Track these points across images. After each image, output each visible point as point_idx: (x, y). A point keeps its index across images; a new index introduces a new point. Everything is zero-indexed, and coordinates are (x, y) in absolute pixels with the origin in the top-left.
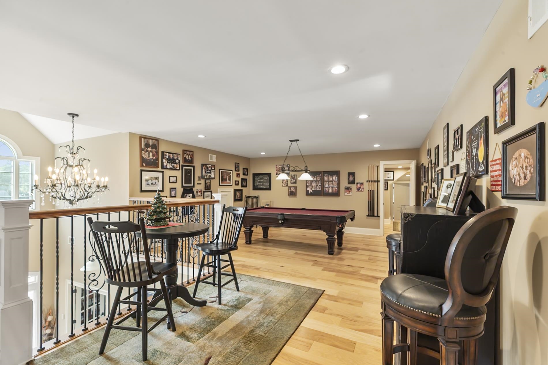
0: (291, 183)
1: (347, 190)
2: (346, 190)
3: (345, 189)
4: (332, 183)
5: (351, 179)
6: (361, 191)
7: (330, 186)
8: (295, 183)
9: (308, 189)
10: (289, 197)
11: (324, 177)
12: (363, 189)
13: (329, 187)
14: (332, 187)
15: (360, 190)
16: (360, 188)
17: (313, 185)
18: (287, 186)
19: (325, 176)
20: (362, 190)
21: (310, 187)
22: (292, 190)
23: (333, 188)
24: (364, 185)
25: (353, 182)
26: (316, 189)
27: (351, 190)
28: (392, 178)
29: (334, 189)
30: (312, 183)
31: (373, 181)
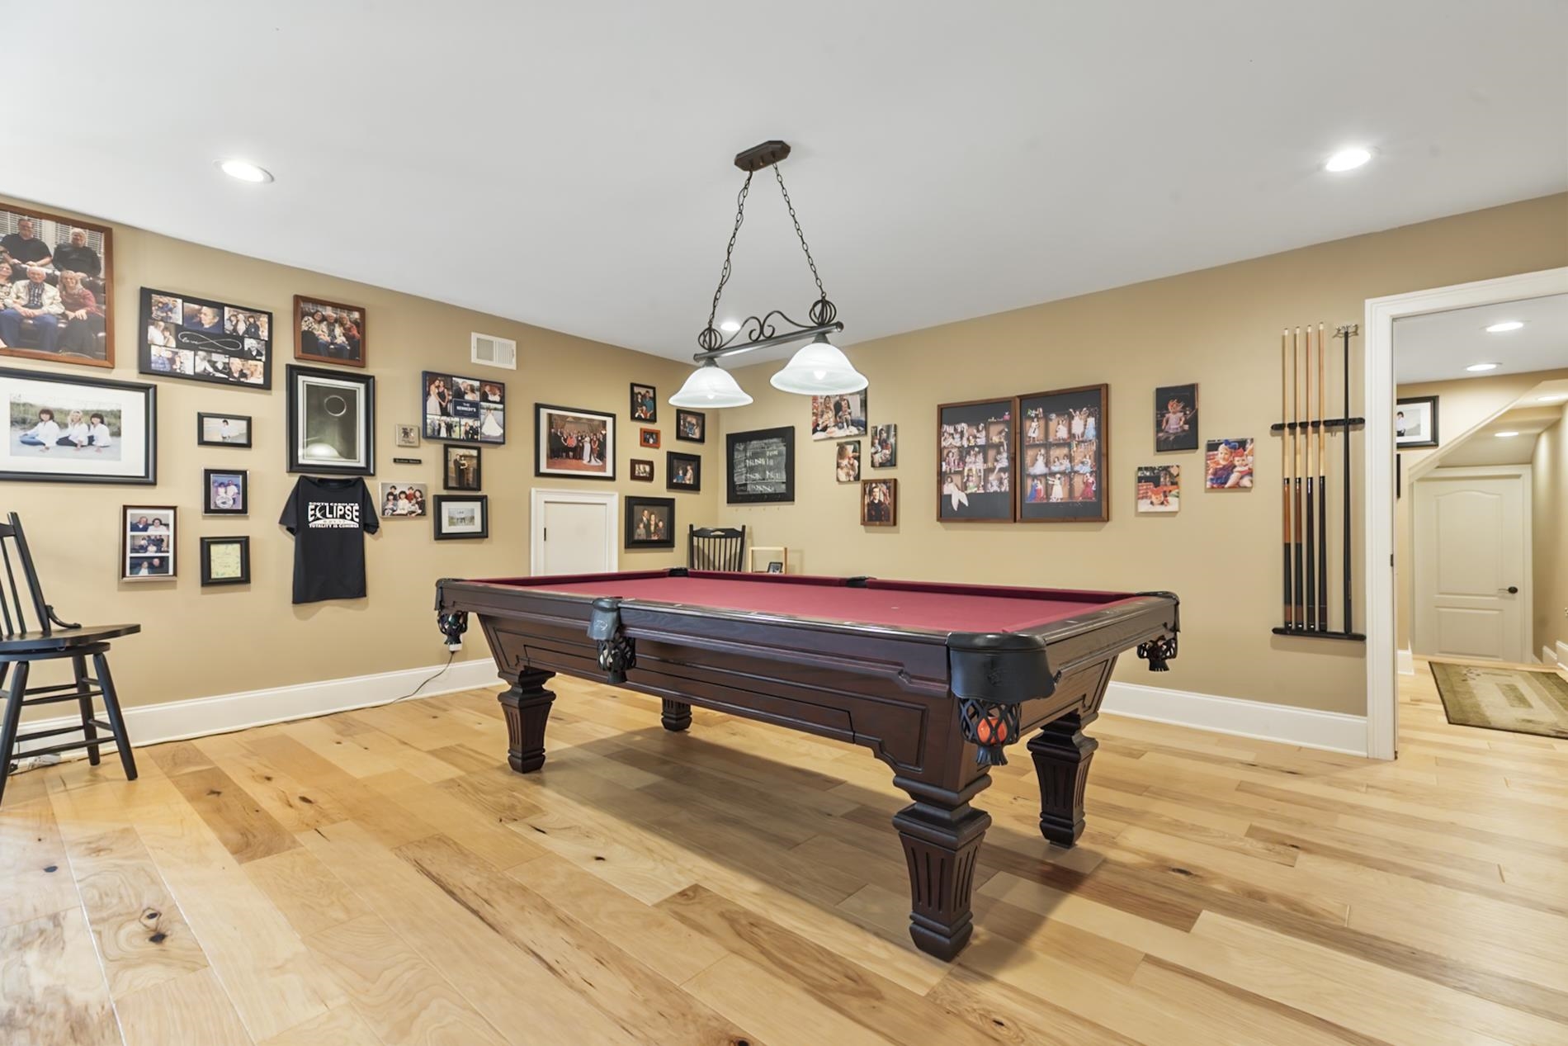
0: (873, 465)
1: (1151, 485)
2: (1144, 485)
3: (1140, 480)
4: (1065, 451)
5: (1175, 420)
6: (1237, 487)
7: (1055, 468)
8: (891, 462)
9: (949, 488)
10: (867, 532)
11: (1028, 423)
12: (1250, 473)
13: (1053, 474)
14: (1069, 475)
15: (1230, 483)
16: (1230, 468)
17: (970, 470)
18: (857, 478)
19: (1032, 419)
20: (1246, 482)
21: (957, 479)
22: (879, 494)
23: (1071, 480)
24: (1252, 453)
25: (1187, 440)
26: (984, 487)
27: (1174, 483)
28: (1426, 436)
29: (1078, 482)
30: (968, 459)
31: (1316, 424)
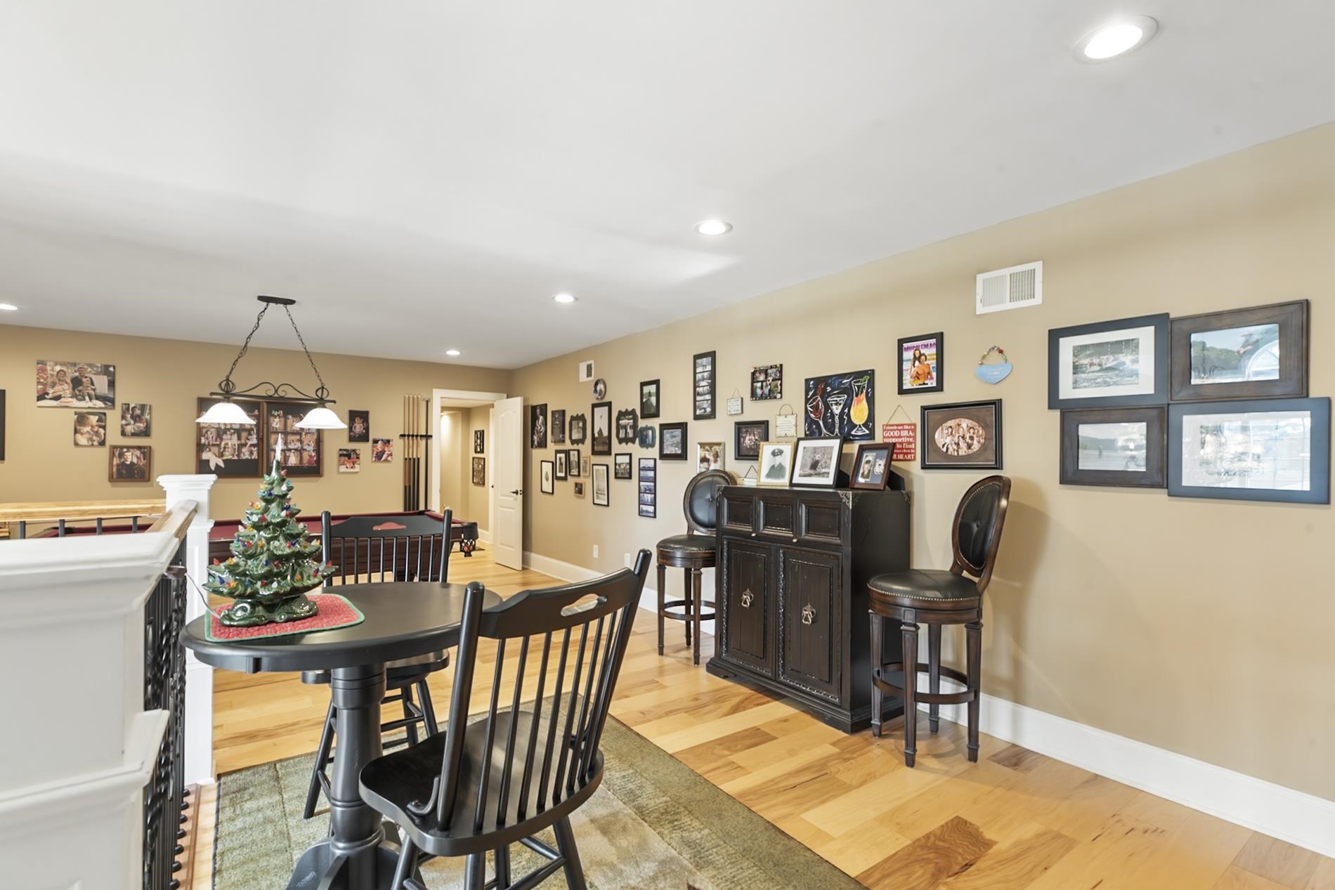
0: (123, 433)
1: (347, 458)
2: (343, 458)
3: (341, 455)
4: (298, 437)
5: (359, 428)
6: (386, 460)
7: (290, 447)
8: (146, 433)
9: (206, 456)
10: (113, 486)
11: (272, 419)
12: (391, 455)
13: (290, 450)
14: (300, 451)
15: (383, 459)
16: (383, 452)
17: (227, 444)
18: (102, 443)
19: (275, 417)
20: (389, 458)
21: (215, 449)
22: (130, 457)
23: (301, 454)
24: (392, 446)
25: (364, 438)
26: (238, 456)
27: (358, 458)
29: (305, 455)
30: (224, 437)
31: (417, 436)
